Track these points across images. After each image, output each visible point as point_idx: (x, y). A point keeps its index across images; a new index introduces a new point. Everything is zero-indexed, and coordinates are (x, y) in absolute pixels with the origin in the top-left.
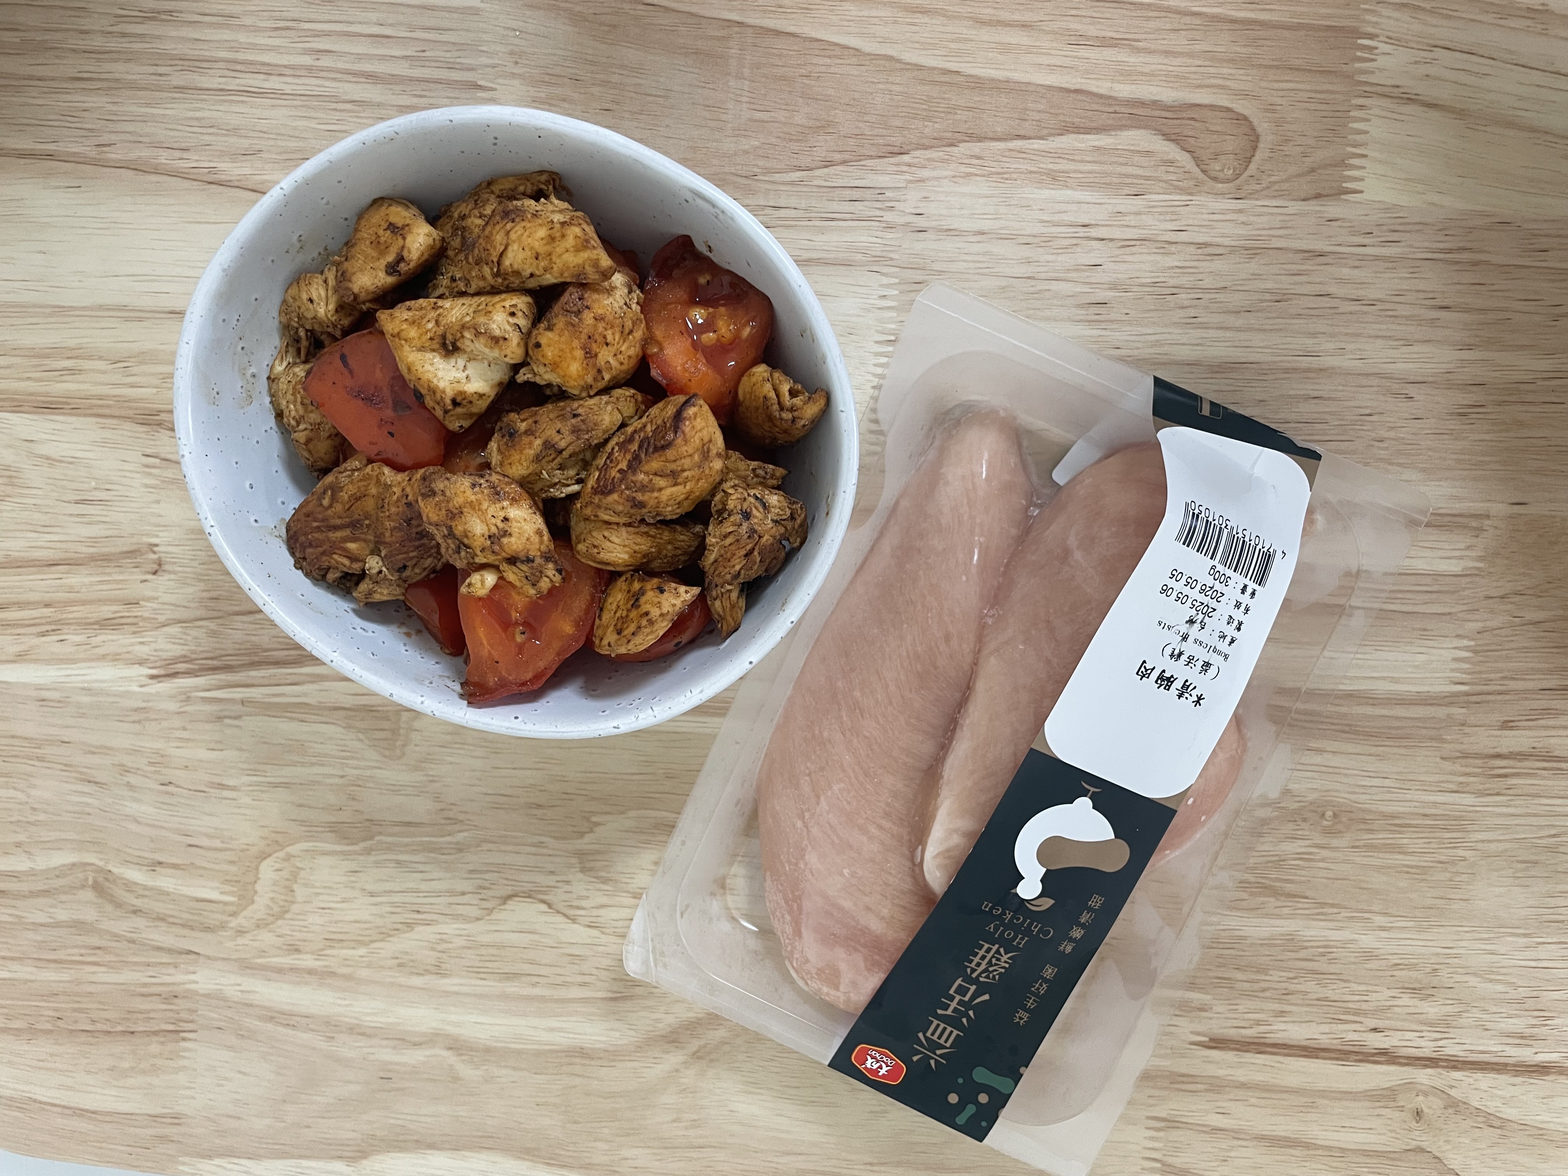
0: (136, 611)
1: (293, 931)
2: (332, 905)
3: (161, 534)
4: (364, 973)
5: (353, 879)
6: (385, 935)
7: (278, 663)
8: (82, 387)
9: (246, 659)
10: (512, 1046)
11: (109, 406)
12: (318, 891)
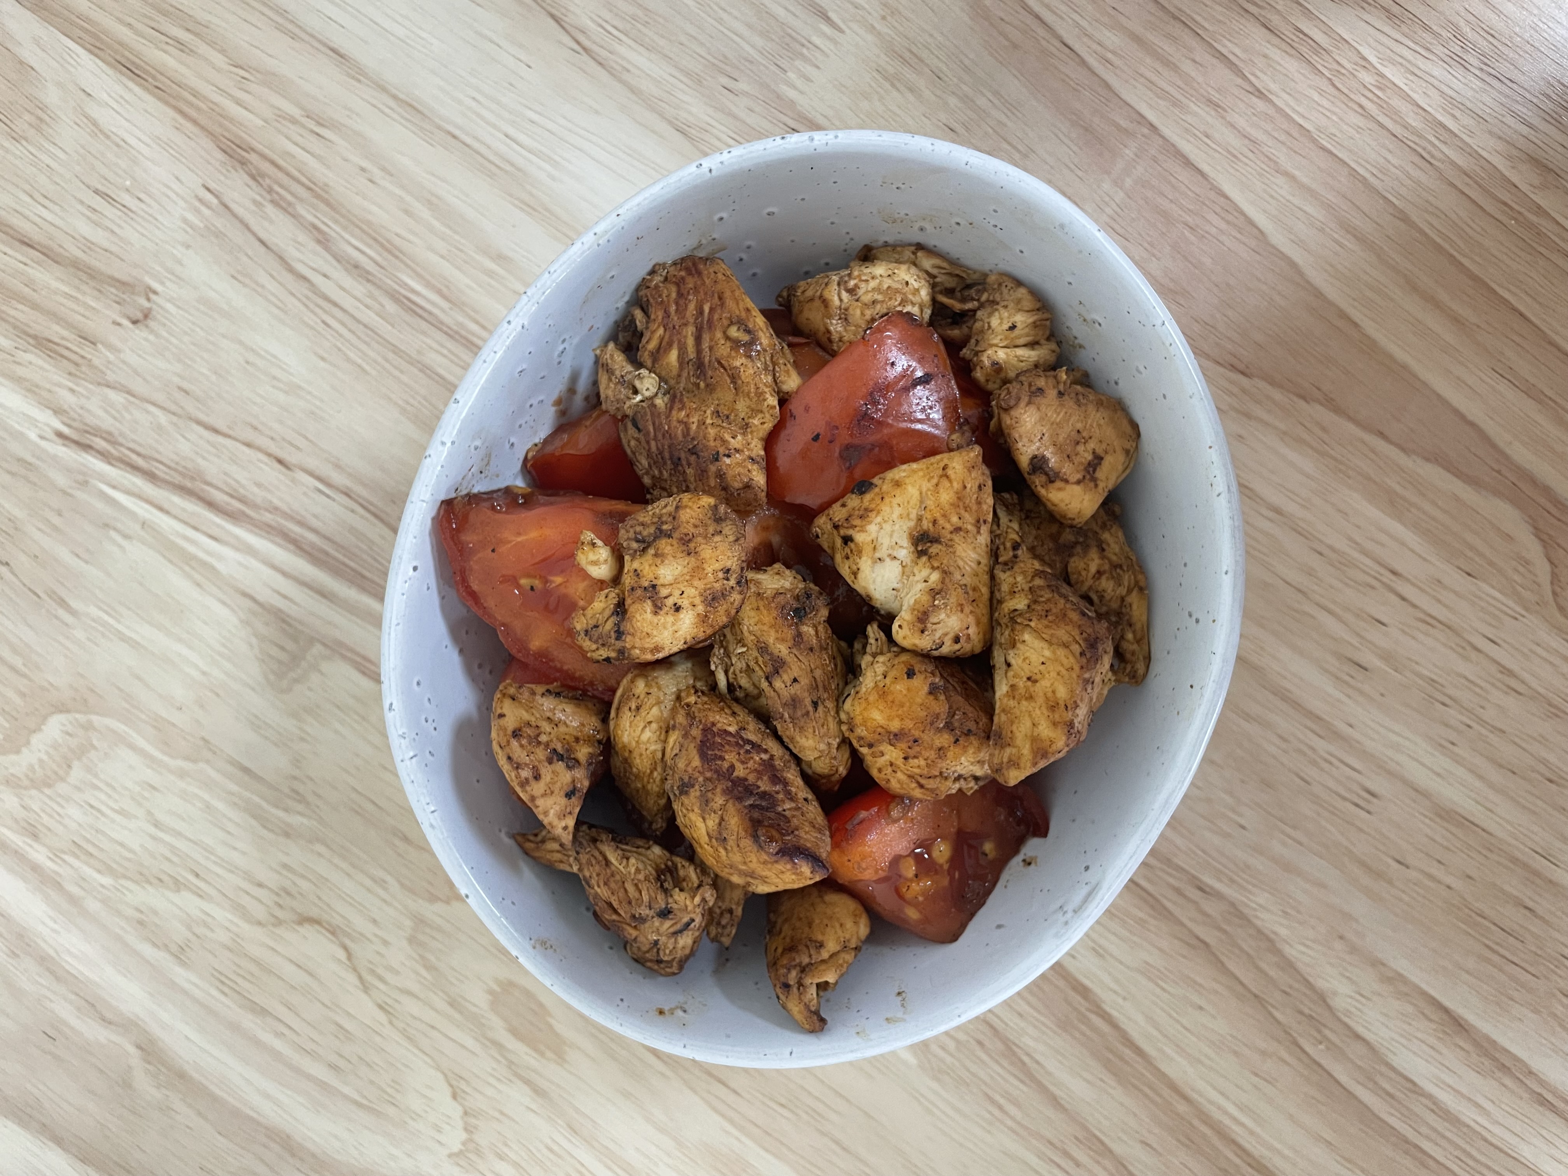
0: (87, 351)
1: (44, 811)
2: (103, 808)
3: (168, 283)
4: (93, 905)
5: (146, 794)
6: (144, 878)
7: (211, 505)
8: (183, 70)
9: (178, 479)
10: (213, 1088)
11: (198, 109)
12: (101, 785)
